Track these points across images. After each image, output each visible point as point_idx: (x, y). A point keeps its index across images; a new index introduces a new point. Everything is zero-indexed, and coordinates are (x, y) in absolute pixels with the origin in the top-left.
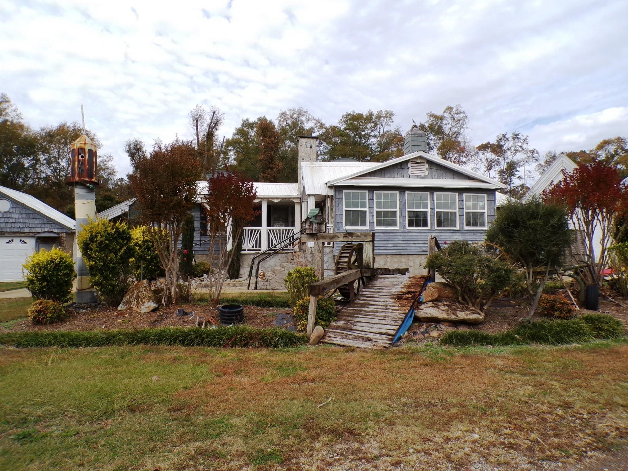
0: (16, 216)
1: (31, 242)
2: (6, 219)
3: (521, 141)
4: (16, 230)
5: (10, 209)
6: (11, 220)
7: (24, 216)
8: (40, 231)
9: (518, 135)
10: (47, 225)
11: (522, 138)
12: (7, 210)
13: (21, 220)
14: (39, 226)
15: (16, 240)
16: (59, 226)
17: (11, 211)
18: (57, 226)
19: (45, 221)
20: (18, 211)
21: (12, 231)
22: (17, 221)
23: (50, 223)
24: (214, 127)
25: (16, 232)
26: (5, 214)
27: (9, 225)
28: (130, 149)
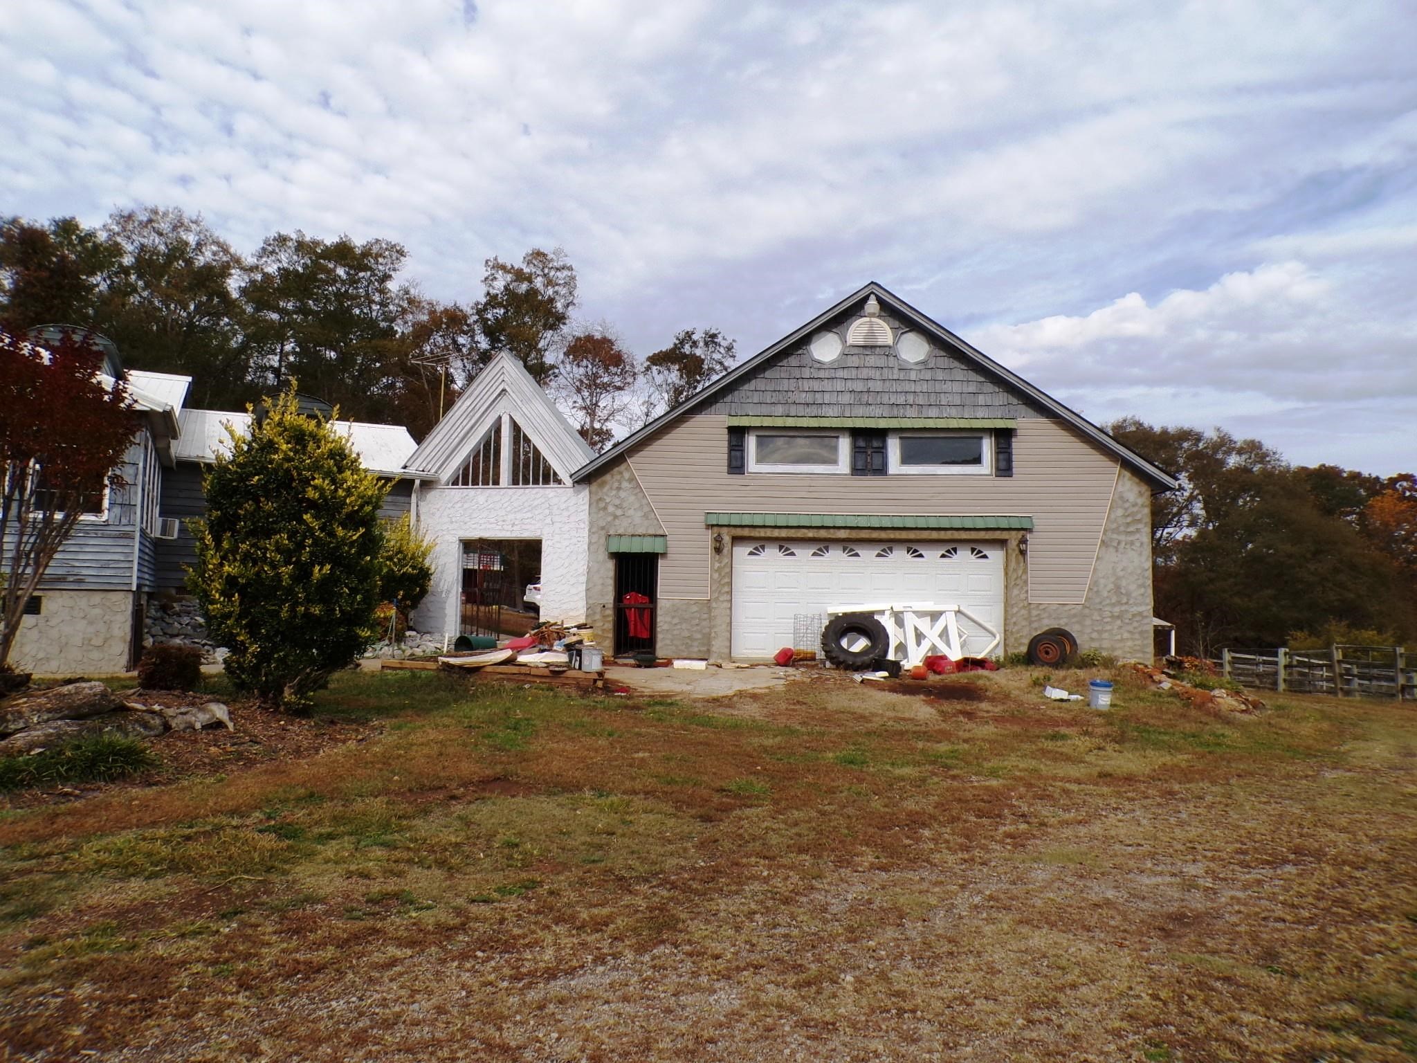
3: (722, 350)
9: (714, 336)
11: (724, 344)
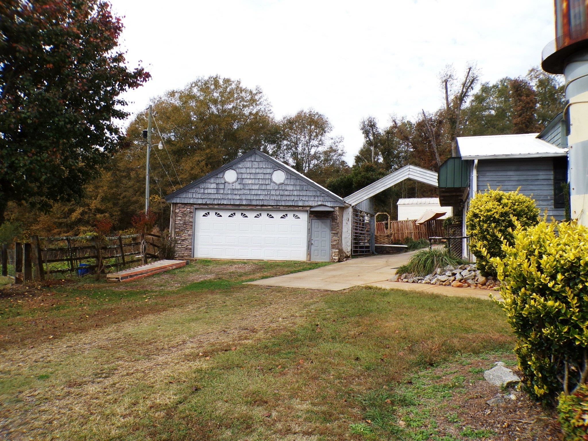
0: (290, 188)
1: (304, 217)
2: (281, 192)
4: (290, 203)
5: (285, 181)
6: (286, 193)
7: (298, 188)
8: (313, 205)
10: (320, 198)
12: (282, 181)
13: (295, 193)
14: (312, 199)
15: (290, 215)
16: (332, 199)
17: (286, 182)
18: (330, 199)
19: (318, 193)
20: (292, 182)
21: (287, 204)
22: (291, 193)
23: (323, 195)
24: (470, 85)
25: (290, 206)
26: (280, 186)
27: (284, 198)
28: (365, 127)
